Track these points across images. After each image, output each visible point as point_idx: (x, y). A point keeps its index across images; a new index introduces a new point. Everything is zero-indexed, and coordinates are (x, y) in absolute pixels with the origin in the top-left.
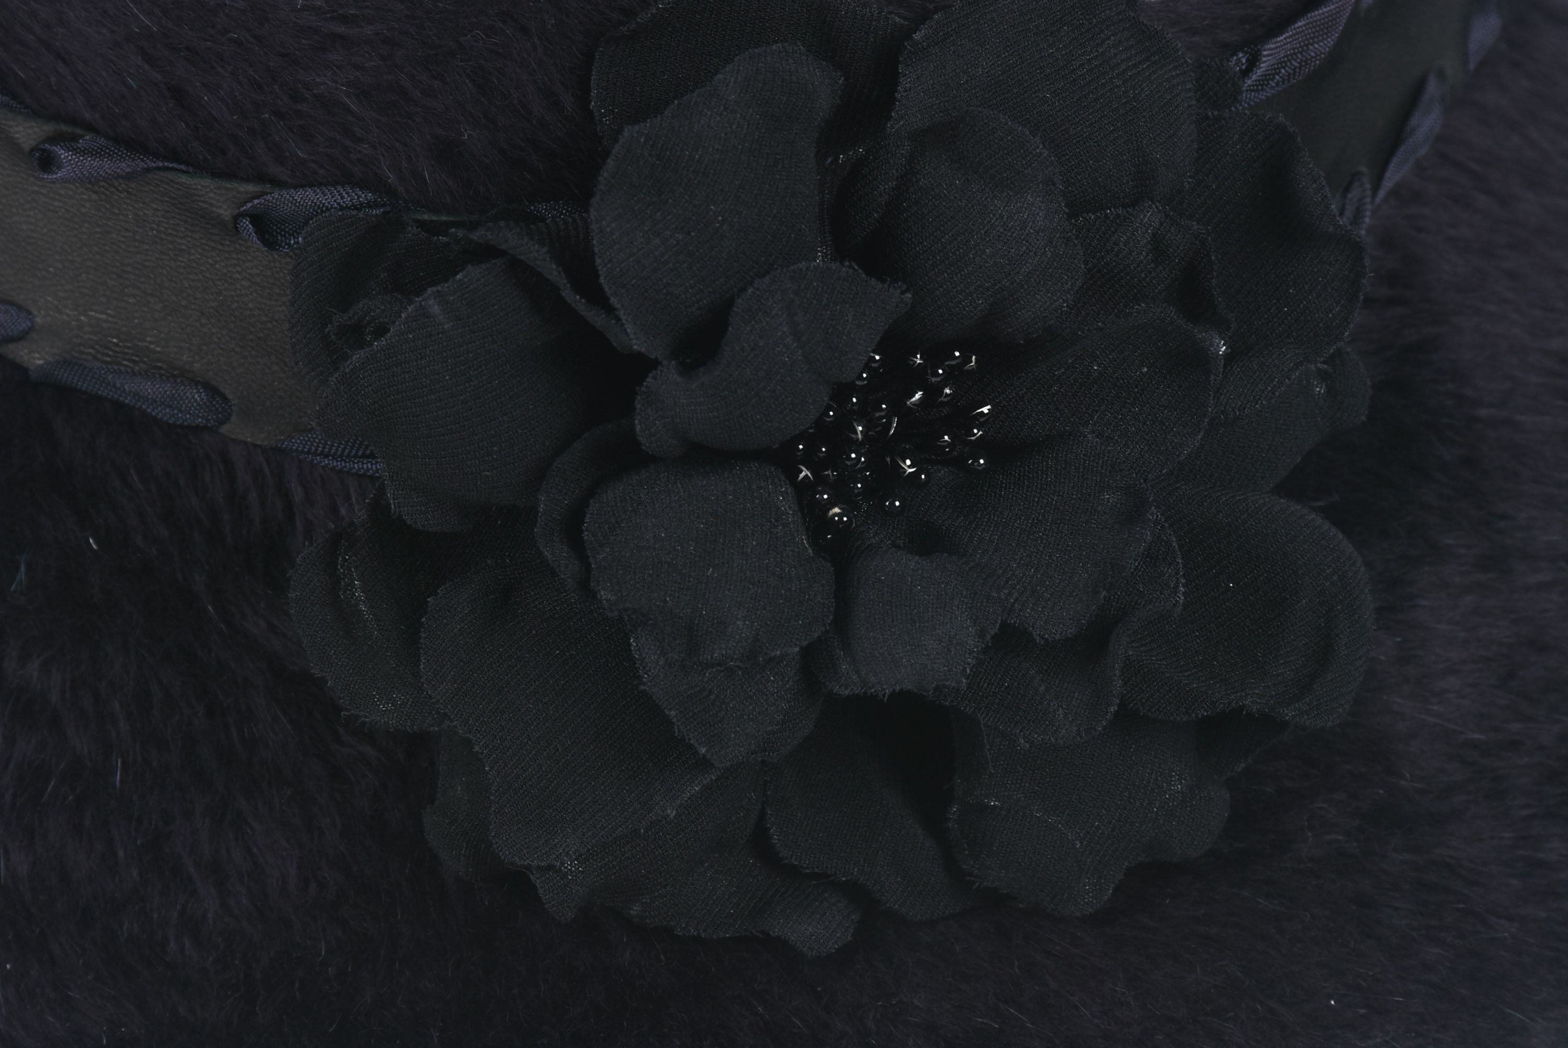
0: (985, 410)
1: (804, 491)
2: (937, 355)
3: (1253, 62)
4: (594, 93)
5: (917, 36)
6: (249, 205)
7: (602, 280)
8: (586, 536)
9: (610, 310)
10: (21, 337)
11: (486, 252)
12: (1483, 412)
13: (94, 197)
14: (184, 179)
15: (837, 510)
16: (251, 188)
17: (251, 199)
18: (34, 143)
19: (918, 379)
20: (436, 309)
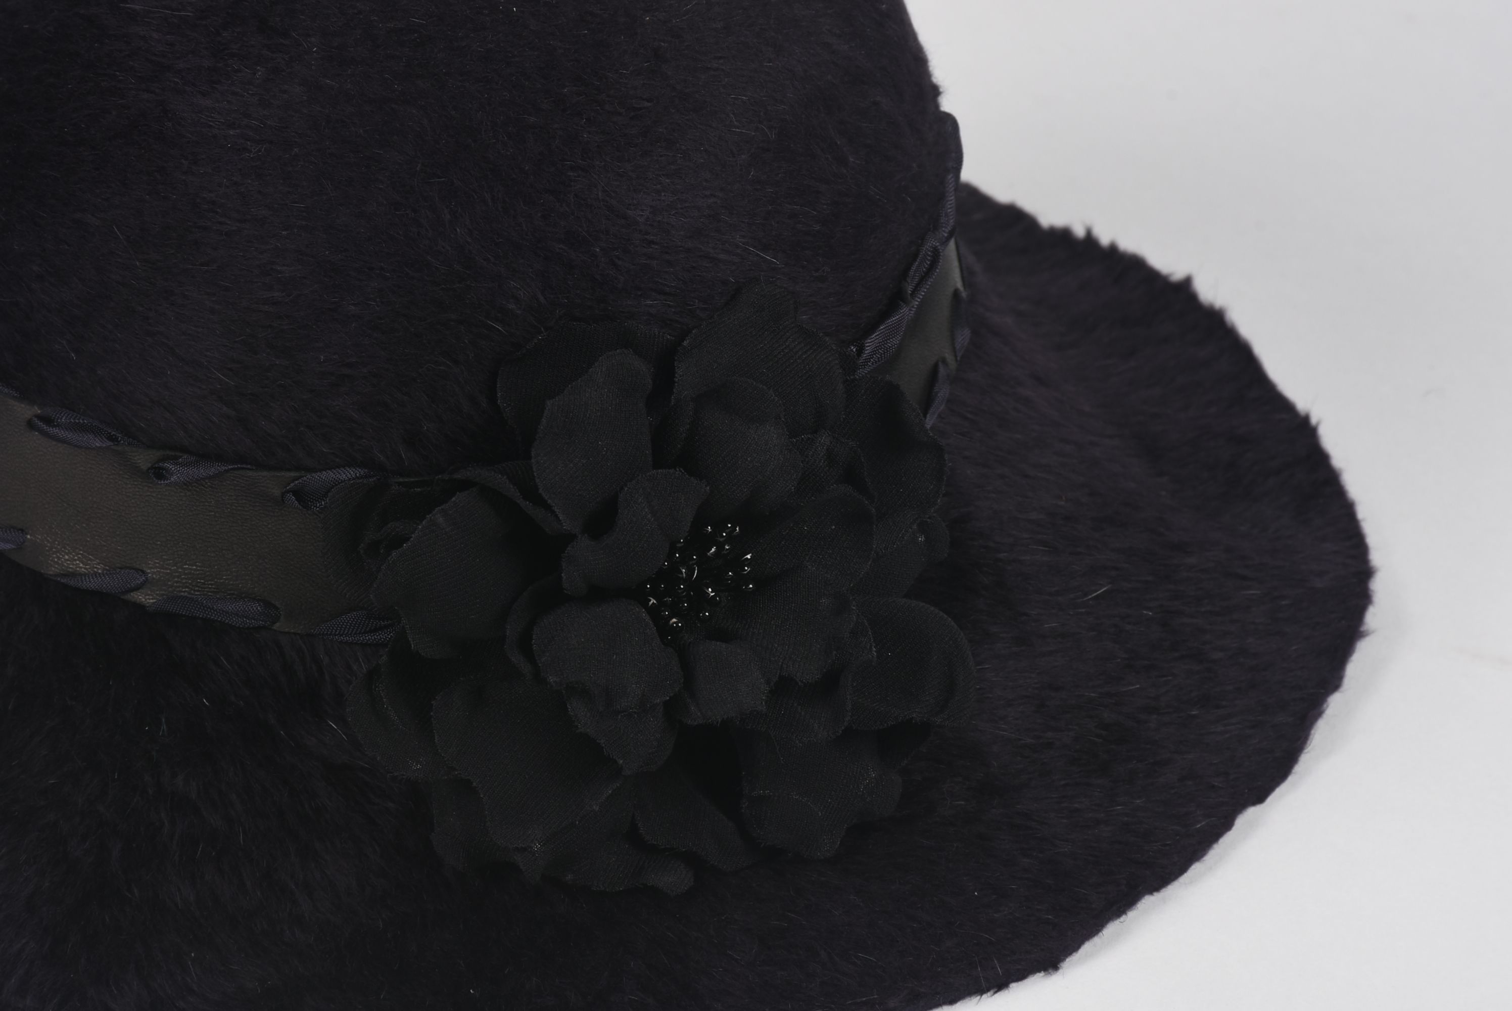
0: (749, 556)
1: (653, 612)
2: (719, 526)
3: (860, 351)
4: (499, 395)
5: (685, 343)
6: (292, 485)
7: (540, 491)
8: (535, 647)
9: (549, 508)
10: (137, 588)
11: (465, 485)
12: (1002, 555)
13: (188, 493)
14: (250, 473)
15: (674, 620)
16: (293, 474)
17: (293, 481)
18: (150, 465)
19: (711, 540)
20: (441, 520)
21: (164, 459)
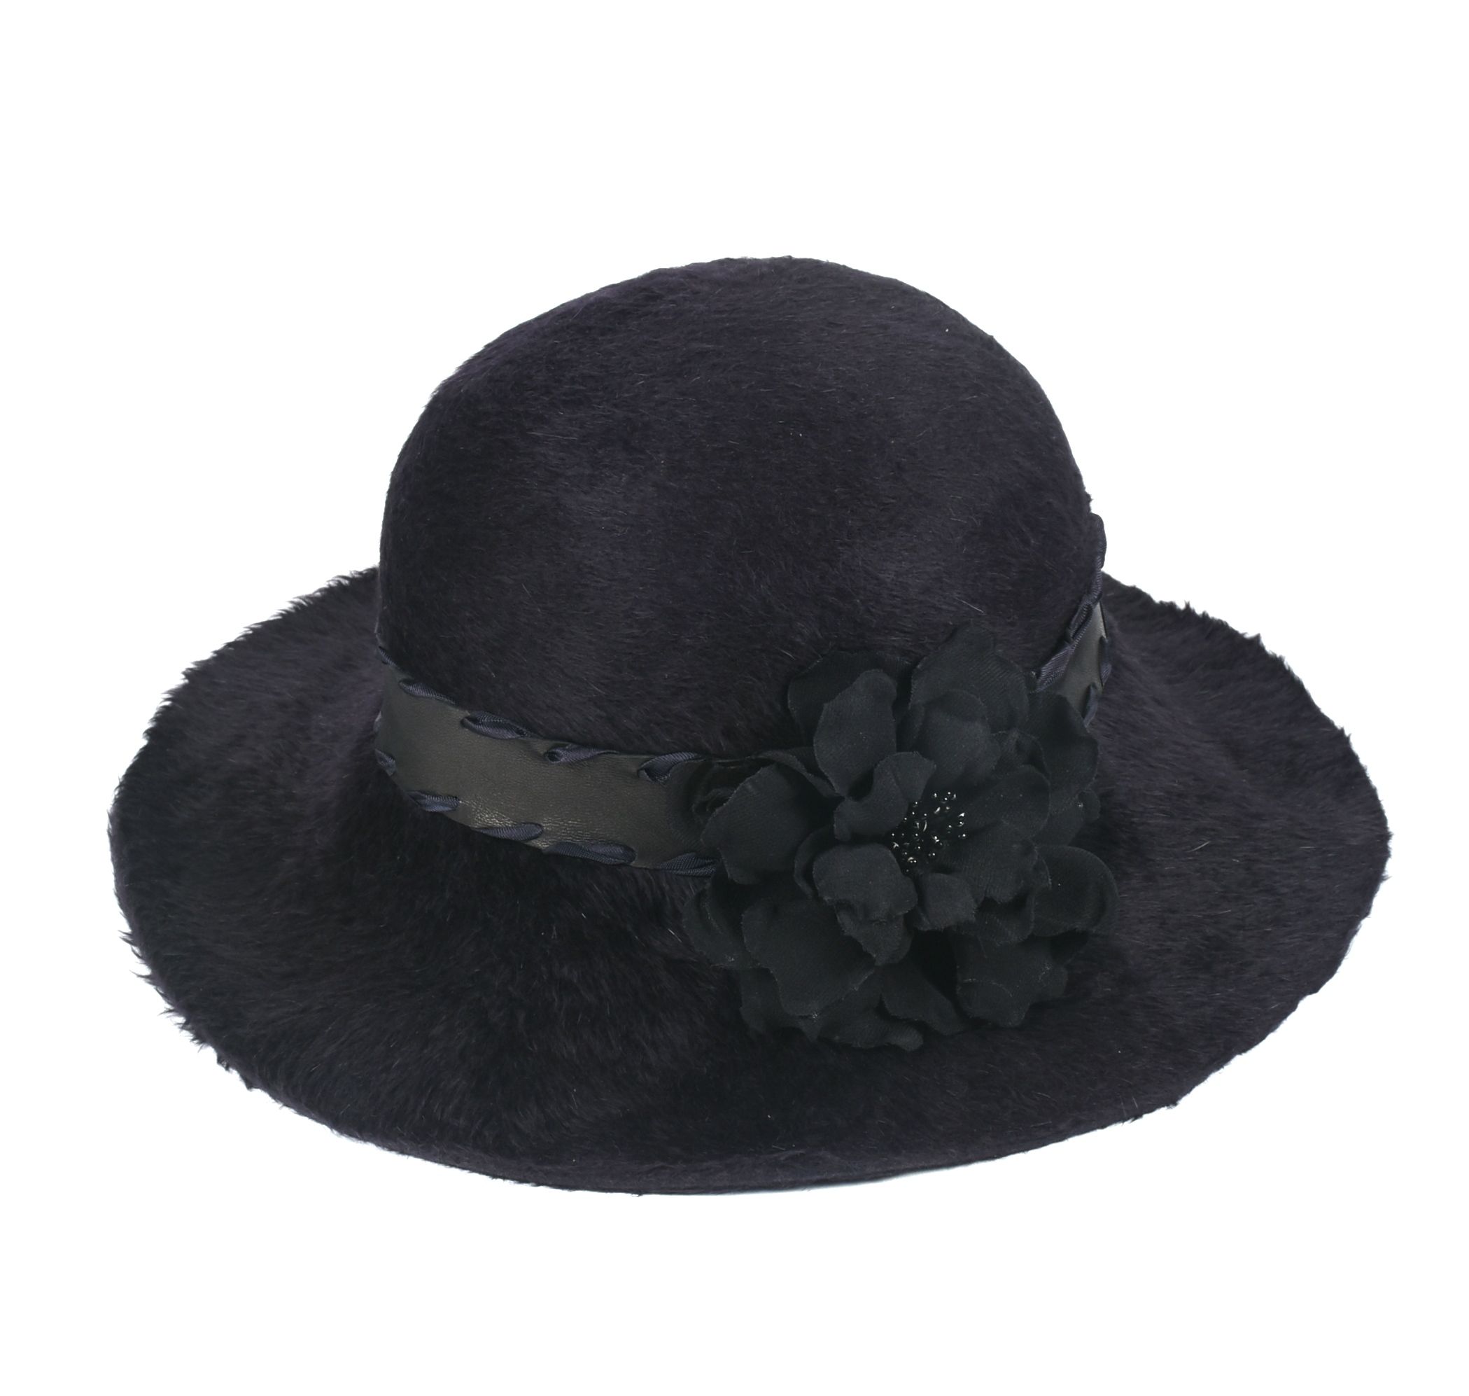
0: (963, 815)
1: (897, 853)
2: (942, 794)
3: (1038, 675)
4: (789, 702)
5: (919, 666)
6: (645, 764)
7: (820, 767)
8: (814, 876)
9: (825, 778)
11: (765, 763)
12: (1135, 820)
13: (572, 771)
14: (616, 756)
15: (911, 858)
16: (645, 757)
17: (646, 761)
18: (545, 751)
19: (936, 803)
20: (750, 787)
21: (557, 746)
